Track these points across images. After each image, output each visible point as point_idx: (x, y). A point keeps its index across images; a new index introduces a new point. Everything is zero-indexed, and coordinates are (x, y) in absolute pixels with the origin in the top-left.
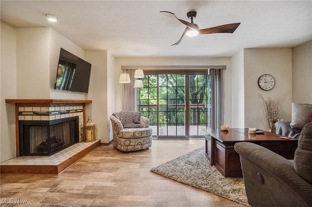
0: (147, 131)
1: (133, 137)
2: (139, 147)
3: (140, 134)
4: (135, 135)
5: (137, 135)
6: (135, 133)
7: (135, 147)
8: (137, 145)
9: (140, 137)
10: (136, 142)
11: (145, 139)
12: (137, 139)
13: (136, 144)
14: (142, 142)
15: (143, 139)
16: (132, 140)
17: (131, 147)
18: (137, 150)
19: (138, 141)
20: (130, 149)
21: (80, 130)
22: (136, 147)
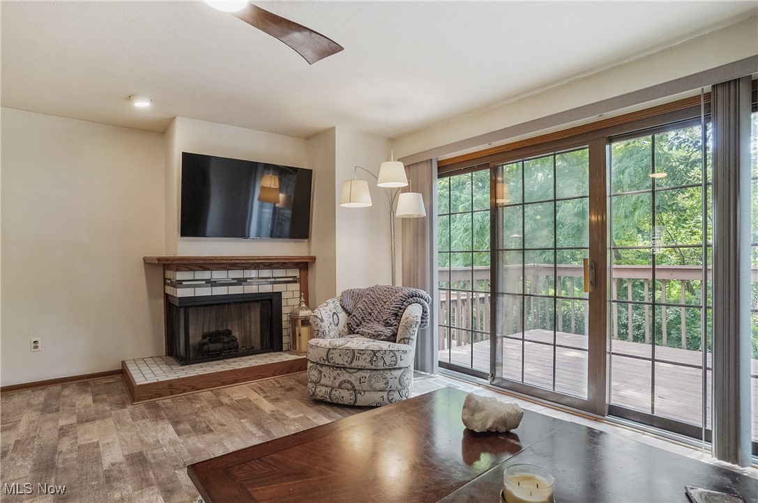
0: (375, 352)
1: (327, 363)
2: (346, 396)
3: (346, 359)
4: (332, 358)
5: (338, 360)
6: (332, 351)
7: (334, 392)
8: (340, 387)
9: (348, 366)
10: (335, 378)
11: (368, 375)
12: (338, 371)
13: (337, 385)
14: (356, 384)
15: (359, 374)
16: (324, 370)
17: (324, 389)
18: (340, 402)
19: (342, 378)
20: (321, 394)
21: (284, 324)
22: (337, 393)
